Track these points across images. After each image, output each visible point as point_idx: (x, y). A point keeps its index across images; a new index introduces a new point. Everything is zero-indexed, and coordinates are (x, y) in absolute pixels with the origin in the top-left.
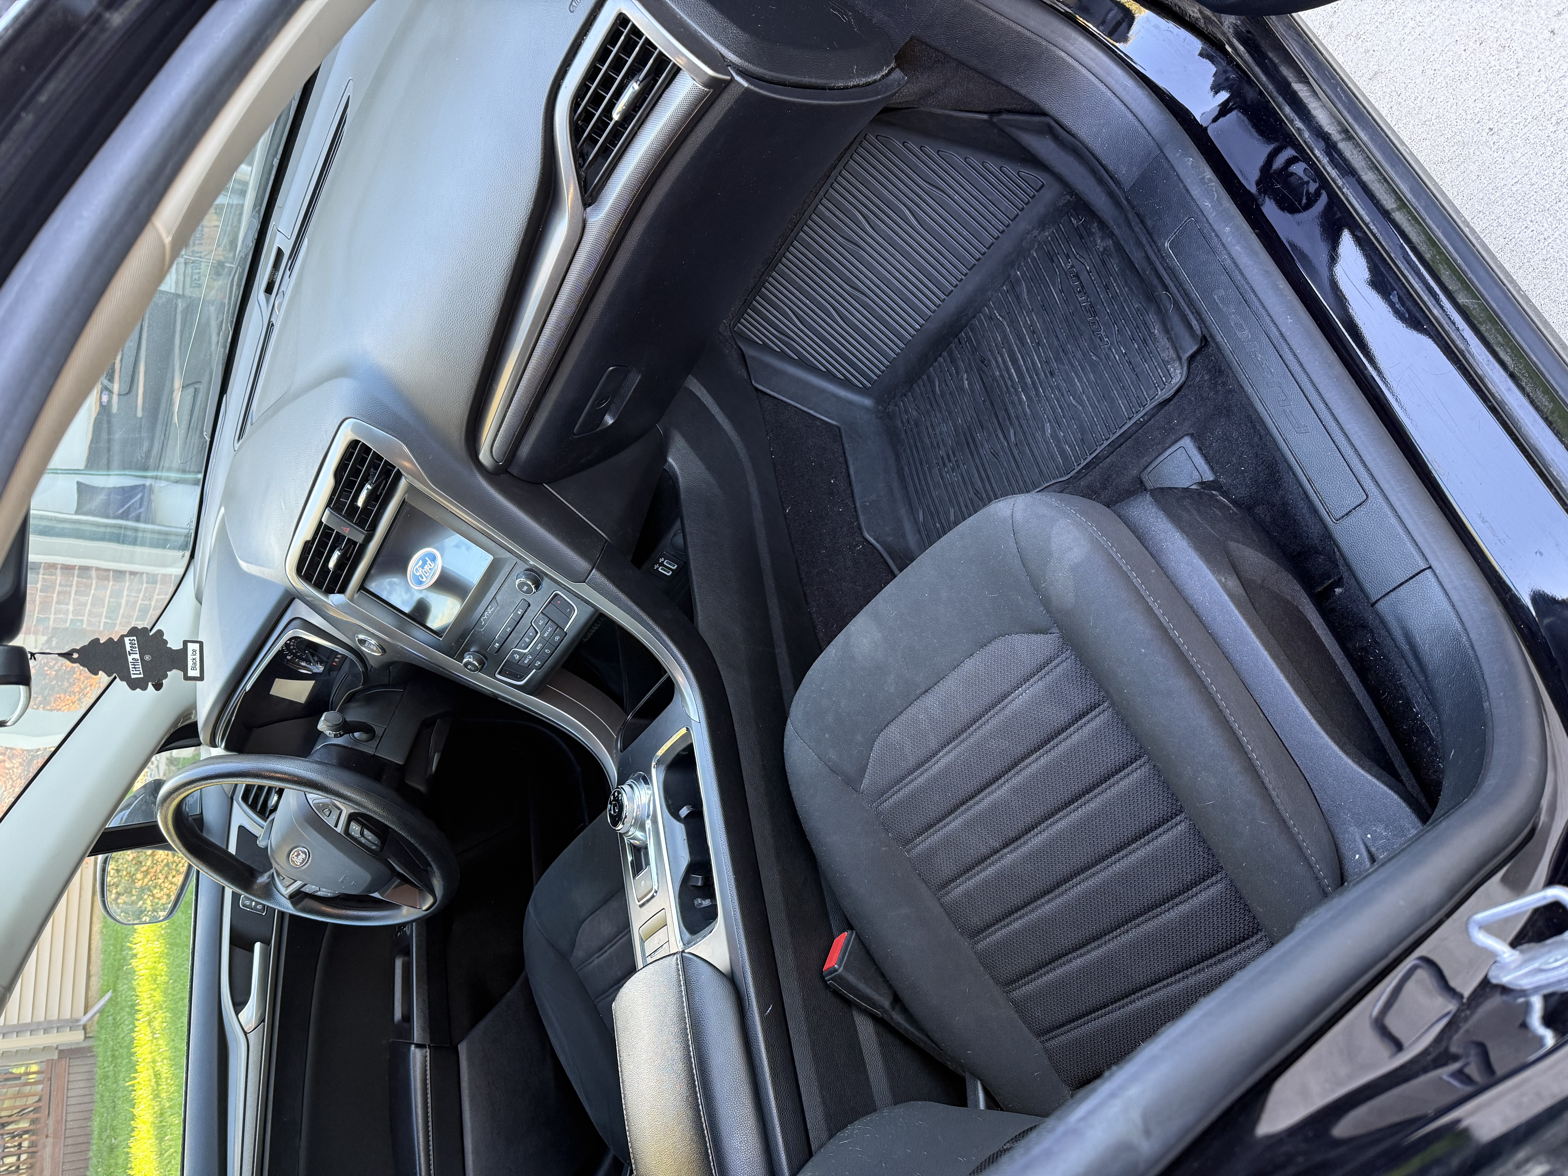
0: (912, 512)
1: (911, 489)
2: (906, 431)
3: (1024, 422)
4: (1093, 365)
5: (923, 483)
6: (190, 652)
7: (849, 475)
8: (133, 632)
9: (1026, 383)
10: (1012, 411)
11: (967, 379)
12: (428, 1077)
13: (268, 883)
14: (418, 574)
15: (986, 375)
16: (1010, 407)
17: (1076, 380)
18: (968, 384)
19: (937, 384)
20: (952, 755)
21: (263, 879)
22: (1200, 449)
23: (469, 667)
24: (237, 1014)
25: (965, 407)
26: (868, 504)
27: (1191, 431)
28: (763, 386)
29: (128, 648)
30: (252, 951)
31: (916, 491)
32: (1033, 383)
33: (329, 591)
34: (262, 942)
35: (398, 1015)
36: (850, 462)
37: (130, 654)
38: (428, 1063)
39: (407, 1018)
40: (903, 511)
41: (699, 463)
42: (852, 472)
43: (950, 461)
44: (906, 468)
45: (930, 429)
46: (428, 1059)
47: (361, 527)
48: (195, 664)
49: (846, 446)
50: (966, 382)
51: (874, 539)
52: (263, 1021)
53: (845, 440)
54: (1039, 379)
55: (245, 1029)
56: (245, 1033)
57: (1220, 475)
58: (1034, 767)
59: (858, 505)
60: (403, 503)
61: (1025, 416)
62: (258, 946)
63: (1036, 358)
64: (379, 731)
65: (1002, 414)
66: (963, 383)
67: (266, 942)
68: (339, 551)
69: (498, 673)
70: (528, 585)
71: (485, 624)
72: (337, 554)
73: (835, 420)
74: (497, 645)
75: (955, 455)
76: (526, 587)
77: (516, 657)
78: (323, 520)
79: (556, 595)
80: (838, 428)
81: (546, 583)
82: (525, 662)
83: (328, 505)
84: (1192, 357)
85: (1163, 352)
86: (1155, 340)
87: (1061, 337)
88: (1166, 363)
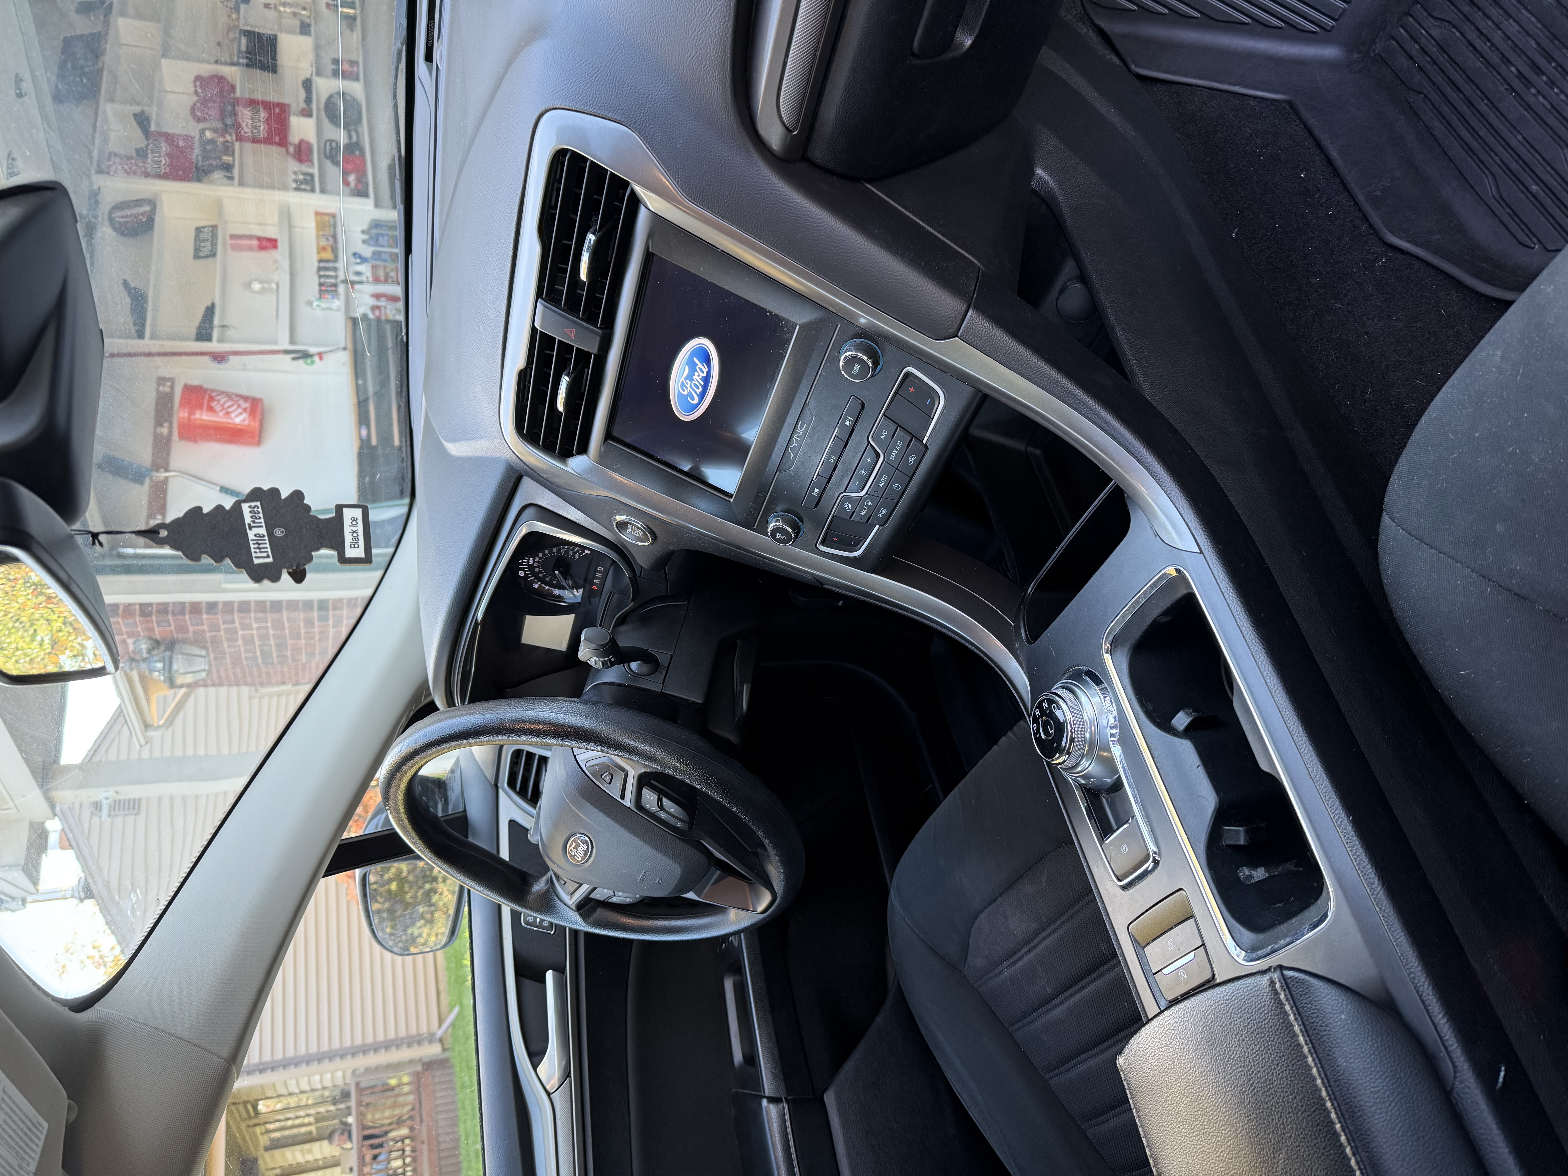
0: (1469, 186)
1: (1458, 152)
2: (1420, 69)
5: (1482, 132)
6: (347, 522)
7: (1330, 162)
8: (256, 494)
12: (791, 1143)
13: (547, 892)
14: (685, 393)
21: (539, 886)
23: (778, 536)
24: (535, 1067)
26: (1379, 194)
28: (1150, 69)
29: (248, 519)
30: (543, 981)
31: (1470, 149)
33: (565, 454)
34: (554, 969)
35: (738, 1056)
36: (1326, 142)
37: (250, 528)
38: (788, 1124)
39: (751, 1059)
42: (1334, 154)
43: (1539, 71)
44: (1436, 124)
45: (1477, 42)
46: (787, 1117)
47: (592, 325)
48: (356, 539)
49: (1312, 122)
51: (1407, 242)
52: (569, 1076)
53: (1305, 114)
55: (548, 1088)
56: (549, 1094)
59: (1361, 198)
60: (648, 257)
62: (549, 975)
64: (663, 657)
67: (560, 970)
68: (567, 375)
69: (823, 543)
70: (860, 361)
71: (795, 457)
72: (565, 381)
73: (1283, 93)
74: (817, 490)
75: (1550, 58)
76: (857, 367)
77: (849, 506)
78: (537, 325)
79: (908, 375)
80: (1289, 103)
81: (888, 355)
82: (863, 514)
83: (539, 295)
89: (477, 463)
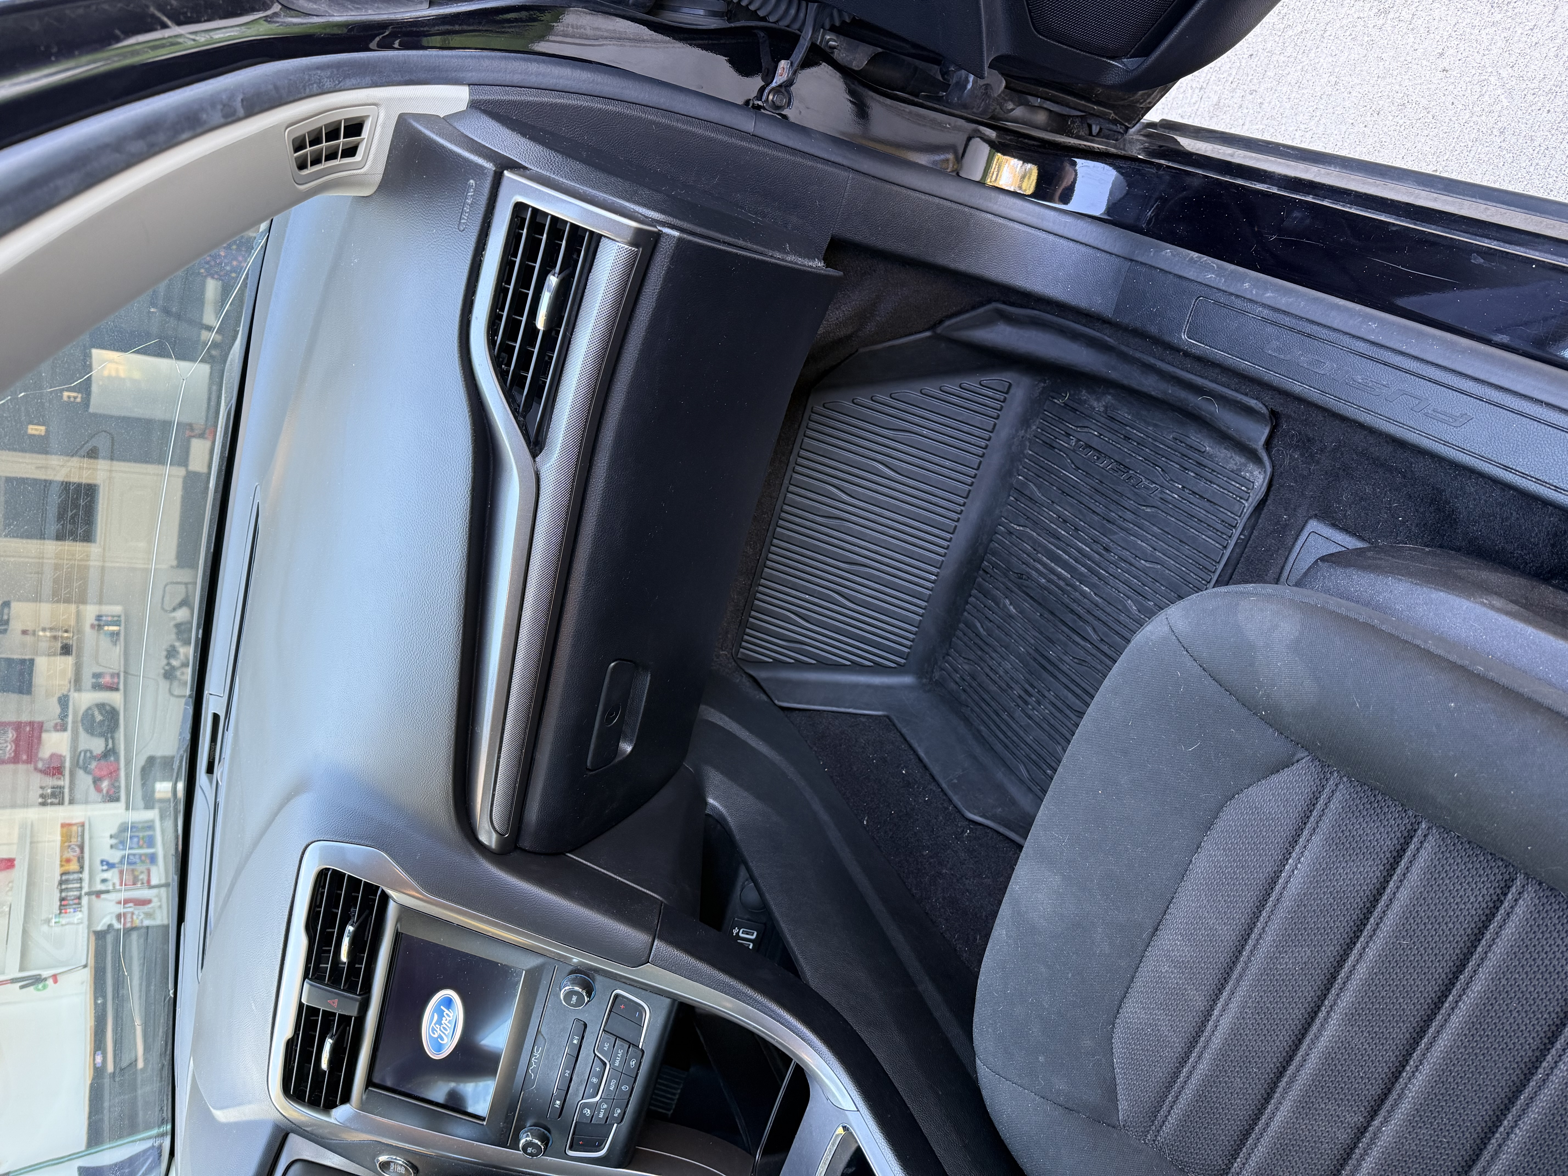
0: (1011, 770)
1: (999, 747)
2: (964, 690)
3: (1099, 613)
4: (1149, 518)
5: (1009, 734)
7: (920, 760)
9: (1081, 574)
10: (1079, 610)
11: (1011, 604)
14: (436, 1036)
15: (1030, 588)
16: (1075, 606)
17: (1139, 542)
18: (1014, 608)
19: (979, 625)
22: (1334, 525)
23: (530, 1150)
25: (1021, 632)
26: (955, 781)
27: (1312, 513)
28: (788, 702)
31: (1006, 747)
32: (1089, 569)
33: (329, 1106)
36: (915, 745)
40: (1000, 775)
41: (745, 794)
42: (922, 754)
43: (1030, 695)
44: (982, 728)
45: (991, 674)
47: (351, 993)
49: (904, 731)
50: (1011, 607)
51: (981, 816)
53: (899, 725)
54: (1093, 562)
57: (1376, 541)
58: (1362, 969)
59: (944, 786)
60: (398, 937)
61: (1097, 606)
63: (1080, 544)
65: (1069, 618)
66: (1008, 610)
68: (331, 1038)
69: (571, 1148)
70: (576, 993)
71: (535, 1077)
72: (329, 1043)
73: (883, 710)
74: (558, 1102)
75: (1034, 687)
76: (574, 998)
77: (588, 1112)
78: (304, 1001)
79: (617, 996)
80: (888, 717)
81: (599, 983)
82: (601, 1116)
83: (306, 976)
84: (1268, 444)
85: (1228, 463)
86: (1211, 457)
87: (1098, 510)
88: (1237, 472)
89: (244, 1128)
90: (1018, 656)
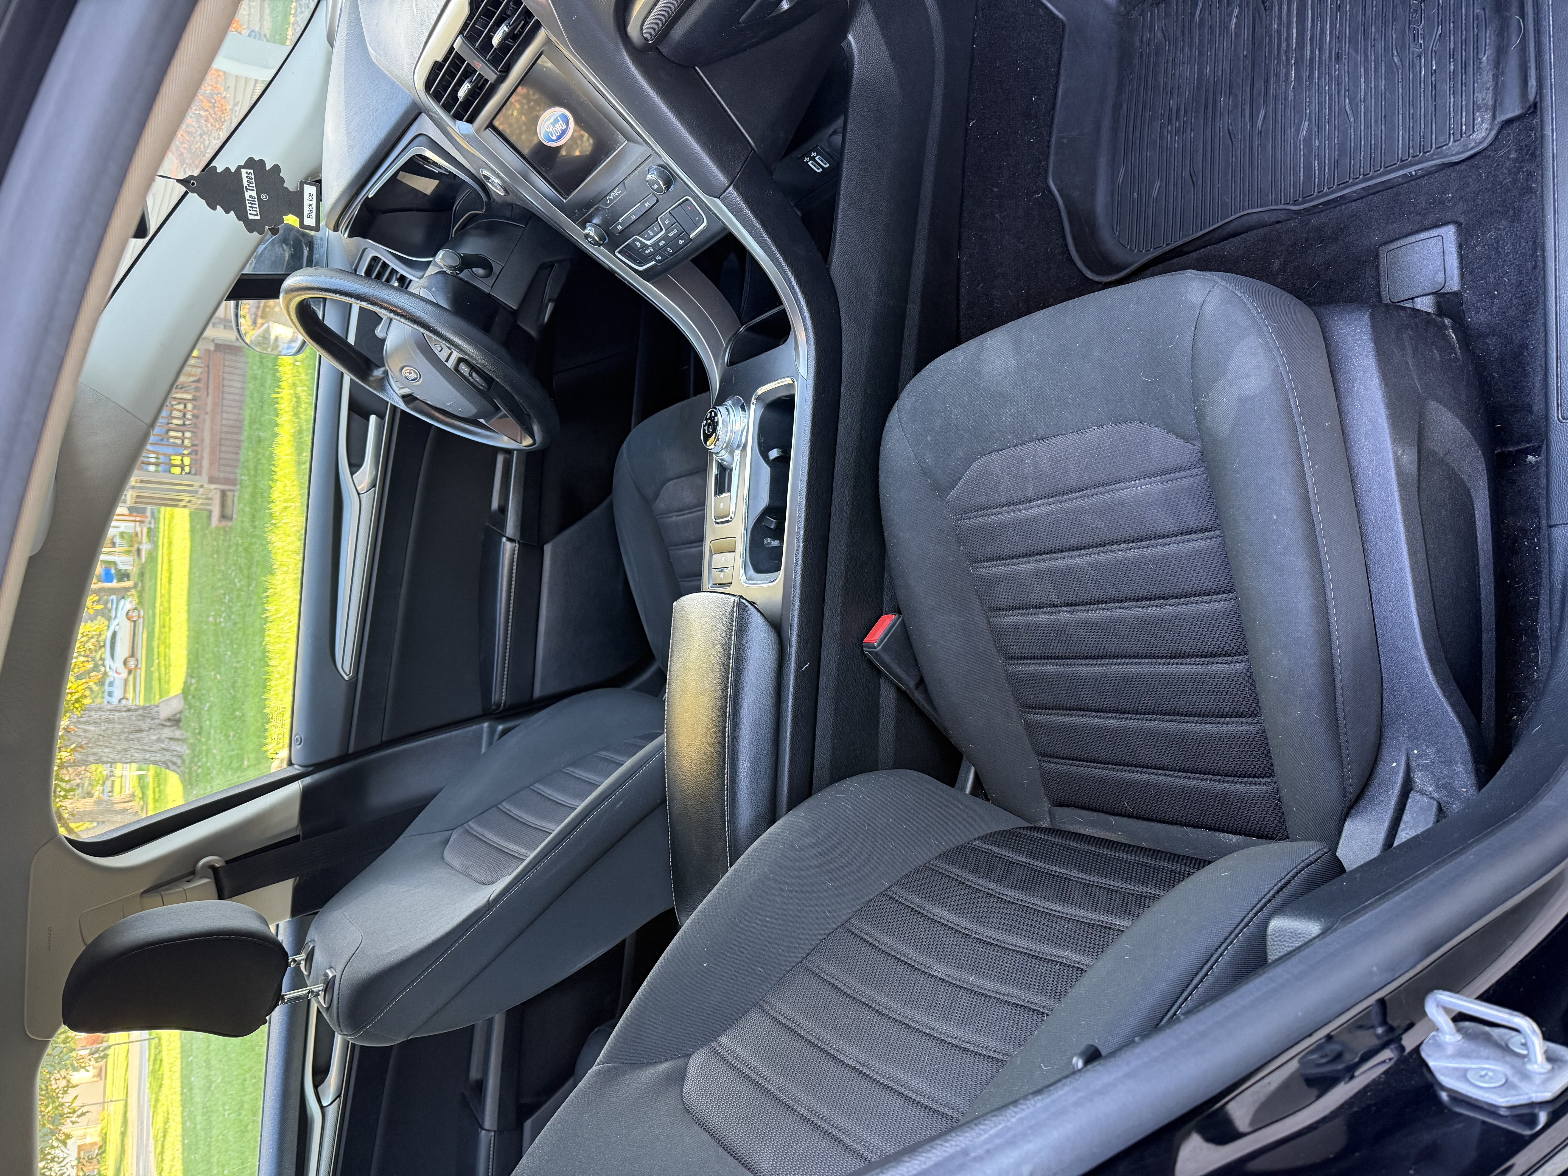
0: (1113, 164)
1: (1122, 135)
2: (1141, 56)
3: (1280, 107)
4: (1390, 66)
5: (1137, 134)
6: (306, 196)
7: (1055, 95)
8: (251, 163)
9: (1302, 56)
10: (1272, 86)
11: (1237, 17)
12: (515, 567)
13: (382, 378)
15: (1261, 23)
16: (1272, 80)
17: (1363, 80)
18: (1236, 24)
19: (1200, 6)
20: (1044, 509)
21: (377, 373)
22: (1460, 247)
23: (592, 238)
24: (352, 474)
25: (1220, 54)
26: (1065, 141)
27: (1462, 219)
29: (245, 184)
30: (368, 420)
31: (1127, 139)
32: (1312, 59)
33: (457, 117)
34: (377, 415)
35: (495, 505)
36: (1063, 77)
37: (247, 189)
38: (516, 556)
39: (503, 510)
40: (1103, 162)
43: (1177, 118)
44: (1125, 107)
45: (1170, 64)
46: (516, 552)
47: (493, 66)
48: (311, 210)
49: (1065, 53)
50: (1234, 20)
51: (1058, 190)
52: (375, 486)
53: (1065, 44)
54: (1320, 58)
55: (359, 490)
56: (358, 494)
57: (1467, 289)
58: (1121, 555)
59: (1053, 138)
61: (1285, 99)
62: (373, 418)
63: (1328, 26)
64: (496, 268)
65: (1260, 85)
66: (1230, 20)
67: (381, 416)
68: (469, 83)
69: (619, 252)
70: (658, 184)
71: (611, 204)
73: (1064, 15)
74: (621, 227)
75: (1186, 114)
76: (656, 187)
77: (639, 244)
78: (455, 46)
79: (687, 200)
80: (1063, 26)
81: (678, 184)
82: (647, 252)
83: (461, 33)
84: (1509, 122)
85: (1480, 92)
86: (1478, 69)
87: (1369, 12)
88: (1476, 107)
90: (1201, 72)
